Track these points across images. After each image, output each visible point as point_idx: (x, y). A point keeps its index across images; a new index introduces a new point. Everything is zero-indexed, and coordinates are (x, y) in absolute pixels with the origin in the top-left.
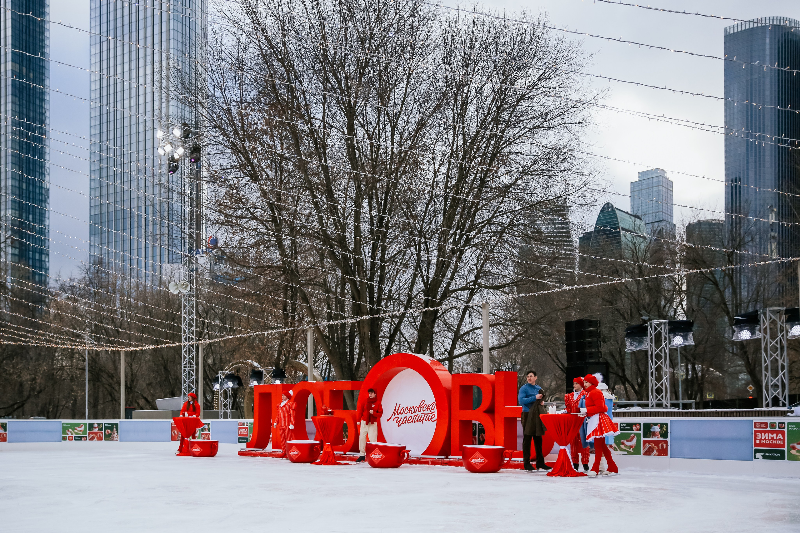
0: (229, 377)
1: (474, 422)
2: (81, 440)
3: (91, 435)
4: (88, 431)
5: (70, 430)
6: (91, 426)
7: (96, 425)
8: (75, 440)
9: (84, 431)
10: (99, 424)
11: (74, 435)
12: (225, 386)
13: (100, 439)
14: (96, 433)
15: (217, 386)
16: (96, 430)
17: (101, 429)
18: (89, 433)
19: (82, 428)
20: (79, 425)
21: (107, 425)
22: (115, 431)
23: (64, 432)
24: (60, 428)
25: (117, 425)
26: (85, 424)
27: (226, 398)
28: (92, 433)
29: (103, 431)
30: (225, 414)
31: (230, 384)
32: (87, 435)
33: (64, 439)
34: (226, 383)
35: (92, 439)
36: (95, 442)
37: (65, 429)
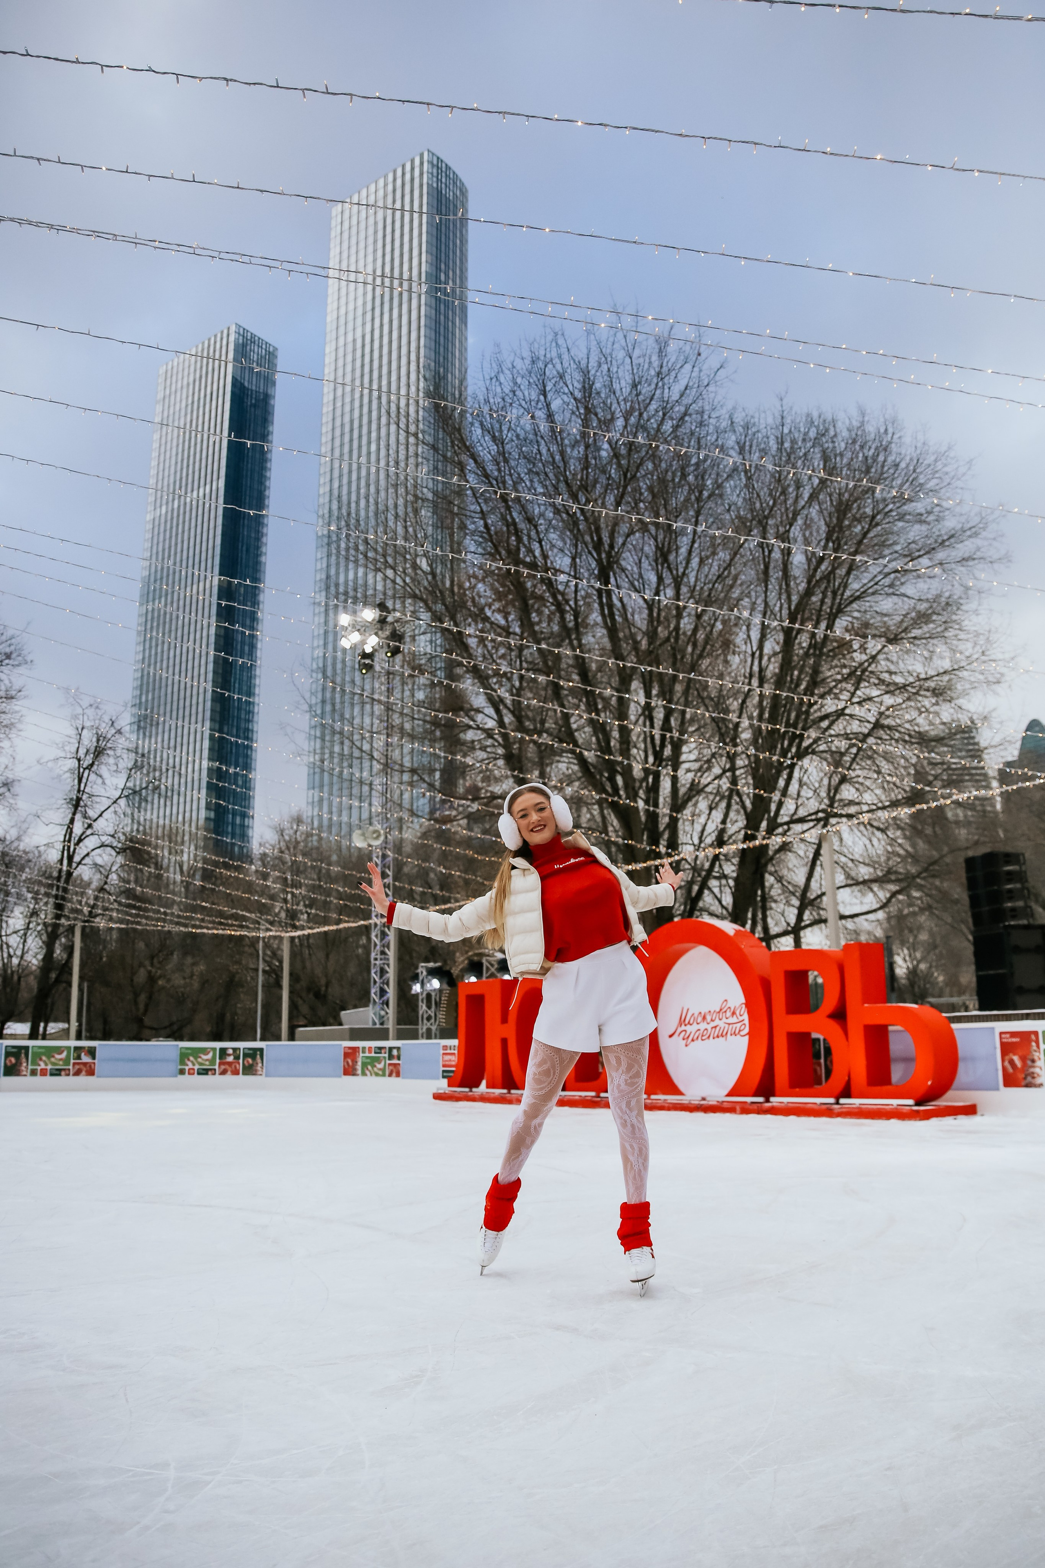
0: (433, 973)
1: (815, 1035)
2: (207, 1074)
3: (223, 1067)
4: (218, 1061)
5: (191, 1058)
6: (223, 1051)
7: (230, 1051)
8: (199, 1074)
9: (212, 1061)
10: (235, 1050)
11: (197, 1067)
12: (428, 987)
13: (236, 1072)
14: (230, 1064)
15: (417, 988)
16: (230, 1059)
17: (237, 1058)
18: (220, 1064)
19: (210, 1056)
20: (205, 1051)
21: (247, 1051)
22: (259, 1060)
23: (182, 1062)
24: (175, 1055)
25: (261, 1050)
26: (214, 1049)
27: (429, 1007)
28: (224, 1064)
29: (241, 1061)
30: (429, 1031)
31: (436, 984)
32: (217, 1067)
33: (182, 1072)
34: (429, 981)
35: (223, 1073)
36: (229, 1078)
37: (184, 1056)
